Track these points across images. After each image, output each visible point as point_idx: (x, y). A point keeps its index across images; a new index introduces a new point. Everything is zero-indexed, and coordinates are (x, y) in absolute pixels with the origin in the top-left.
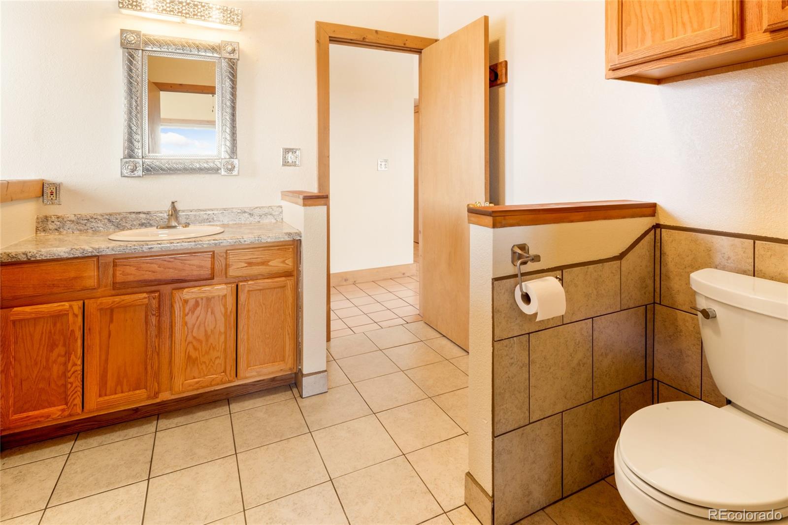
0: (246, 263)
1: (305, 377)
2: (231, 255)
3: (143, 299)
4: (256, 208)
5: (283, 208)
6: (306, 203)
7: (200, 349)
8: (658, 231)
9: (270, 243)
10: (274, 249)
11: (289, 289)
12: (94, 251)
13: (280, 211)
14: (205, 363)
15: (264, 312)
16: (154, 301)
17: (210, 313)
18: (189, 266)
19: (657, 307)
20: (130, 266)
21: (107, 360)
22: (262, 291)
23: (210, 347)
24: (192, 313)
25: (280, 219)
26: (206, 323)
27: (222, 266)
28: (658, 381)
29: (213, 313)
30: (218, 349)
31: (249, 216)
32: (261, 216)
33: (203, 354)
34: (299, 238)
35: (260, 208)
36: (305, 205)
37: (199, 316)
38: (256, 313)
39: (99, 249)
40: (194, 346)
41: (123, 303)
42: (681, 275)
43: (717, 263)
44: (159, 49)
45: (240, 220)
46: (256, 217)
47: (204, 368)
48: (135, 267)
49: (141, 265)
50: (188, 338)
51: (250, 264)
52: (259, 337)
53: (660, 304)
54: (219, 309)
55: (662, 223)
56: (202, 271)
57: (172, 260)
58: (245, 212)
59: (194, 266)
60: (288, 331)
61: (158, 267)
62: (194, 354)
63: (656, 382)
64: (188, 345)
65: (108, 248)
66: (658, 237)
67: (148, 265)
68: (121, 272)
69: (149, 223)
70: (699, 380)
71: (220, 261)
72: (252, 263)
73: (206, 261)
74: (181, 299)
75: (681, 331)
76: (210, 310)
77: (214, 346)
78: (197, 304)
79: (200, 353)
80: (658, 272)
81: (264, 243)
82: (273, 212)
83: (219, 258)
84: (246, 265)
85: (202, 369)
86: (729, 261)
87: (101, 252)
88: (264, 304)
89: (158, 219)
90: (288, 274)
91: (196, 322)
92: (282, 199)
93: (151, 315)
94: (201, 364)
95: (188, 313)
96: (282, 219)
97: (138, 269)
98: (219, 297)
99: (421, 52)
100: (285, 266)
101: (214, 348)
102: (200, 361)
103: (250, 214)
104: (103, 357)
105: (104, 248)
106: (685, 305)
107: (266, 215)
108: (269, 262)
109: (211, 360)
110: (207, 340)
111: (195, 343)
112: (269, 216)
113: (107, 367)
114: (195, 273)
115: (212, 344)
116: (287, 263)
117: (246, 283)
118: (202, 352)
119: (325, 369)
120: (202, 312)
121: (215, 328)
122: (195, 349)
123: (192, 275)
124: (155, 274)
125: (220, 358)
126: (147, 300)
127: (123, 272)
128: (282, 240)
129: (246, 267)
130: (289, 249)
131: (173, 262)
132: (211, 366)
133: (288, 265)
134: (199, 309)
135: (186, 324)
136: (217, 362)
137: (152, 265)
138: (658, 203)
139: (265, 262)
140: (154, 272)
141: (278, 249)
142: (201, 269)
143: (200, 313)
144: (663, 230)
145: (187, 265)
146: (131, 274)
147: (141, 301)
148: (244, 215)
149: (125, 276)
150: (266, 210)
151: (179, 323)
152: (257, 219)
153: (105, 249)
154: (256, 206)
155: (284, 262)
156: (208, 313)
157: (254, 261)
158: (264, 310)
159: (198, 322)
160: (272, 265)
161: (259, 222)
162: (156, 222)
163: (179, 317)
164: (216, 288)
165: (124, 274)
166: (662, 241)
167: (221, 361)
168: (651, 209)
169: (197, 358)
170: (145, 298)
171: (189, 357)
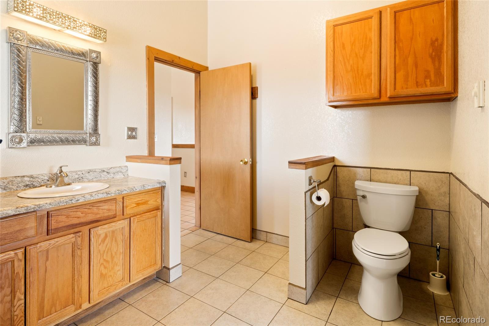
0: (136, 204)
1: (171, 269)
2: (127, 199)
3: (71, 239)
4: (111, 168)
5: (128, 167)
6: (171, 163)
7: (108, 267)
8: (335, 168)
9: (150, 189)
10: (151, 193)
11: (159, 218)
12: (36, 207)
13: (127, 169)
14: (111, 276)
15: (145, 234)
16: (79, 239)
17: (114, 241)
18: (101, 210)
19: (335, 198)
20: (62, 215)
21: (44, 291)
22: (144, 221)
23: (114, 264)
24: (103, 242)
25: (127, 174)
26: (112, 248)
27: (120, 208)
28: (336, 228)
29: (116, 241)
30: (119, 264)
31: (106, 174)
32: (115, 173)
33: (110, 270)
34: (164, 185)
35: (114, 168)
36: (170, 164)
37: (107, 244)
38: (141, 236)
39: (39, 205)
40: (104, 266)
41: (57, 244)
42: (345, 185)
43: (358, 178)
44: (41, 48)
45: (101, 177)
46: (111, 174)
47: (111, 280)
48: (65, 216)
49: (70, 214)
50: (101, 261)
51: (138, 204)
52: (143, 252)
53: (336, 197)
54: (120, 237)
55: (336, 164)
56: (110, 213)
57: (91, 207)
58: (104, 171)
59: (105, 210)
60: (158, 244)
61: (81, 214)
62: (104, 271)
63: (335, 229)
64: (101, 265)
65: (47, 204)
66: (335, 170)
67: (75, 213)
68: (55, 221)
69: (32, 184)
70: (351, 224)
71: (119, 204)
72: (139, 203)
73: (112, 205)
74: (97, 234)
75: (345, 206)
76: (114, 239)
77: (116, 263)
78: (106, 236)
79: (108, 270)
80: (335, 184)
81: (147, 190)
82: (122, 170)
83: (119, 202)
84: (136, 205)
85: (109, 280)
86: (362, 177)
87: (41, 207)
88: (145, 229)
89: (39, 180)
90: (157, 209)
91: (106, 249)
92: (126, 161)
93: (77, 249)
94: (109, 278)
95: (101, 243)
96: (128, 175)
97: (68, 217)
98: (120, 229)
99: (200, 73)
100: (157, 203)
101: (116, 264)
102: (108, 276)
103: (107, 172)
104: (41, 289)
105: (43, 204)
106: (346, 196)
107: (118, 172)
108: (148, 202)
109: (115, 273)
110: (112, 260)
111: (105, 263)
112: (120, 173)
113: (44, 295)
114: (106, 215)
115: (115, 262)
116: (158, 201)
117: (135, 217)
118: (109, 269)
119: (180, 263)
120: (109, 242)
121: (117, 250)
122: (105, 268)
123: (104, 217)
124: (79, 219)
125: (120, 271)
126: (74, 239)
127: (57, 220)
128: (156, 187)
129: (136, 206)
130: (158, 192)
131: (91, 208)
132: (115, 277)
133: (158, 202)
134: (107, 239)
135: (99, 251)
136: (119, 273)
137: (77, 213)
138: (335, 156)
139: (146, 202)
140: (79, 218)
141: (153, 193)
142: (109, 211)
143: (108, 242)
144: (337, 167)
145: (100, 210)
146: (62, 221)
147: (70, 240)
148: (103, 173)
149: (58, 224)
150: (118, 169)
151: (96, 252)
152: (112, 175)
153: (45, 205)
154: (111, 167)
155: (156, 201)
156: (113, 241)
157: (140, 202)
158: (145, 233)
159: (107, 248)
160: (150, 203)
161: (113, 177)
162: (38, 183)
163: (96, 247)
164: (118, 223)
165: (57, 222)
166: (337, 172)
167: (120, 273)
168: (333, 159)
169: (106, 274)
170: (73, 237)
171: (102, 274)
